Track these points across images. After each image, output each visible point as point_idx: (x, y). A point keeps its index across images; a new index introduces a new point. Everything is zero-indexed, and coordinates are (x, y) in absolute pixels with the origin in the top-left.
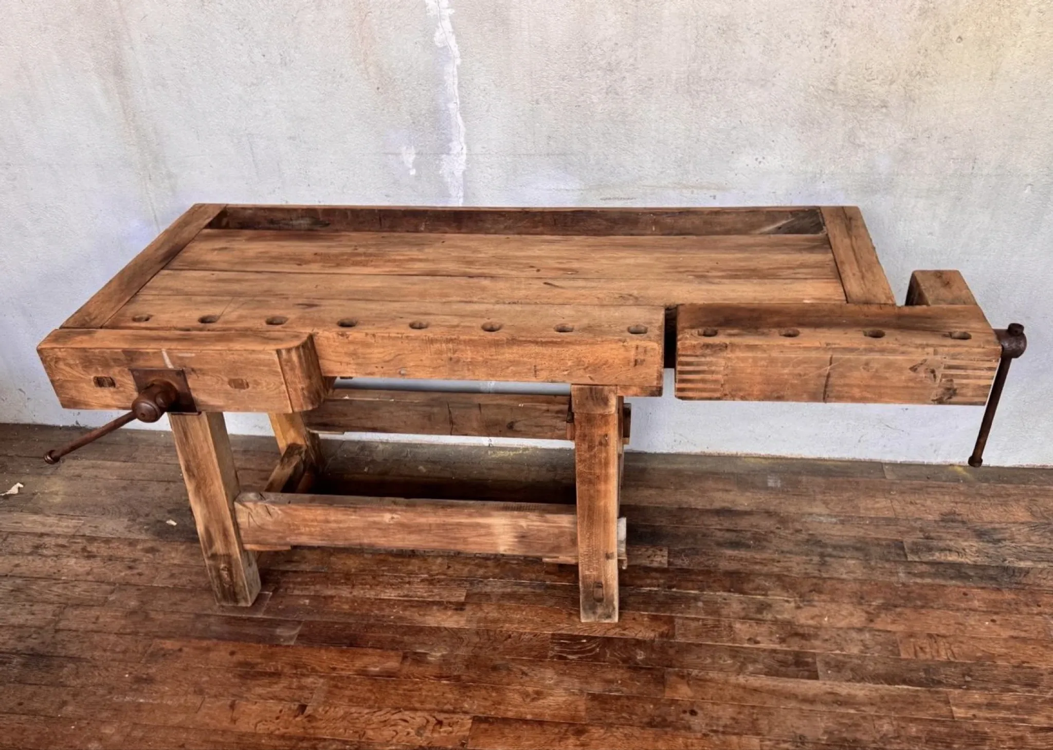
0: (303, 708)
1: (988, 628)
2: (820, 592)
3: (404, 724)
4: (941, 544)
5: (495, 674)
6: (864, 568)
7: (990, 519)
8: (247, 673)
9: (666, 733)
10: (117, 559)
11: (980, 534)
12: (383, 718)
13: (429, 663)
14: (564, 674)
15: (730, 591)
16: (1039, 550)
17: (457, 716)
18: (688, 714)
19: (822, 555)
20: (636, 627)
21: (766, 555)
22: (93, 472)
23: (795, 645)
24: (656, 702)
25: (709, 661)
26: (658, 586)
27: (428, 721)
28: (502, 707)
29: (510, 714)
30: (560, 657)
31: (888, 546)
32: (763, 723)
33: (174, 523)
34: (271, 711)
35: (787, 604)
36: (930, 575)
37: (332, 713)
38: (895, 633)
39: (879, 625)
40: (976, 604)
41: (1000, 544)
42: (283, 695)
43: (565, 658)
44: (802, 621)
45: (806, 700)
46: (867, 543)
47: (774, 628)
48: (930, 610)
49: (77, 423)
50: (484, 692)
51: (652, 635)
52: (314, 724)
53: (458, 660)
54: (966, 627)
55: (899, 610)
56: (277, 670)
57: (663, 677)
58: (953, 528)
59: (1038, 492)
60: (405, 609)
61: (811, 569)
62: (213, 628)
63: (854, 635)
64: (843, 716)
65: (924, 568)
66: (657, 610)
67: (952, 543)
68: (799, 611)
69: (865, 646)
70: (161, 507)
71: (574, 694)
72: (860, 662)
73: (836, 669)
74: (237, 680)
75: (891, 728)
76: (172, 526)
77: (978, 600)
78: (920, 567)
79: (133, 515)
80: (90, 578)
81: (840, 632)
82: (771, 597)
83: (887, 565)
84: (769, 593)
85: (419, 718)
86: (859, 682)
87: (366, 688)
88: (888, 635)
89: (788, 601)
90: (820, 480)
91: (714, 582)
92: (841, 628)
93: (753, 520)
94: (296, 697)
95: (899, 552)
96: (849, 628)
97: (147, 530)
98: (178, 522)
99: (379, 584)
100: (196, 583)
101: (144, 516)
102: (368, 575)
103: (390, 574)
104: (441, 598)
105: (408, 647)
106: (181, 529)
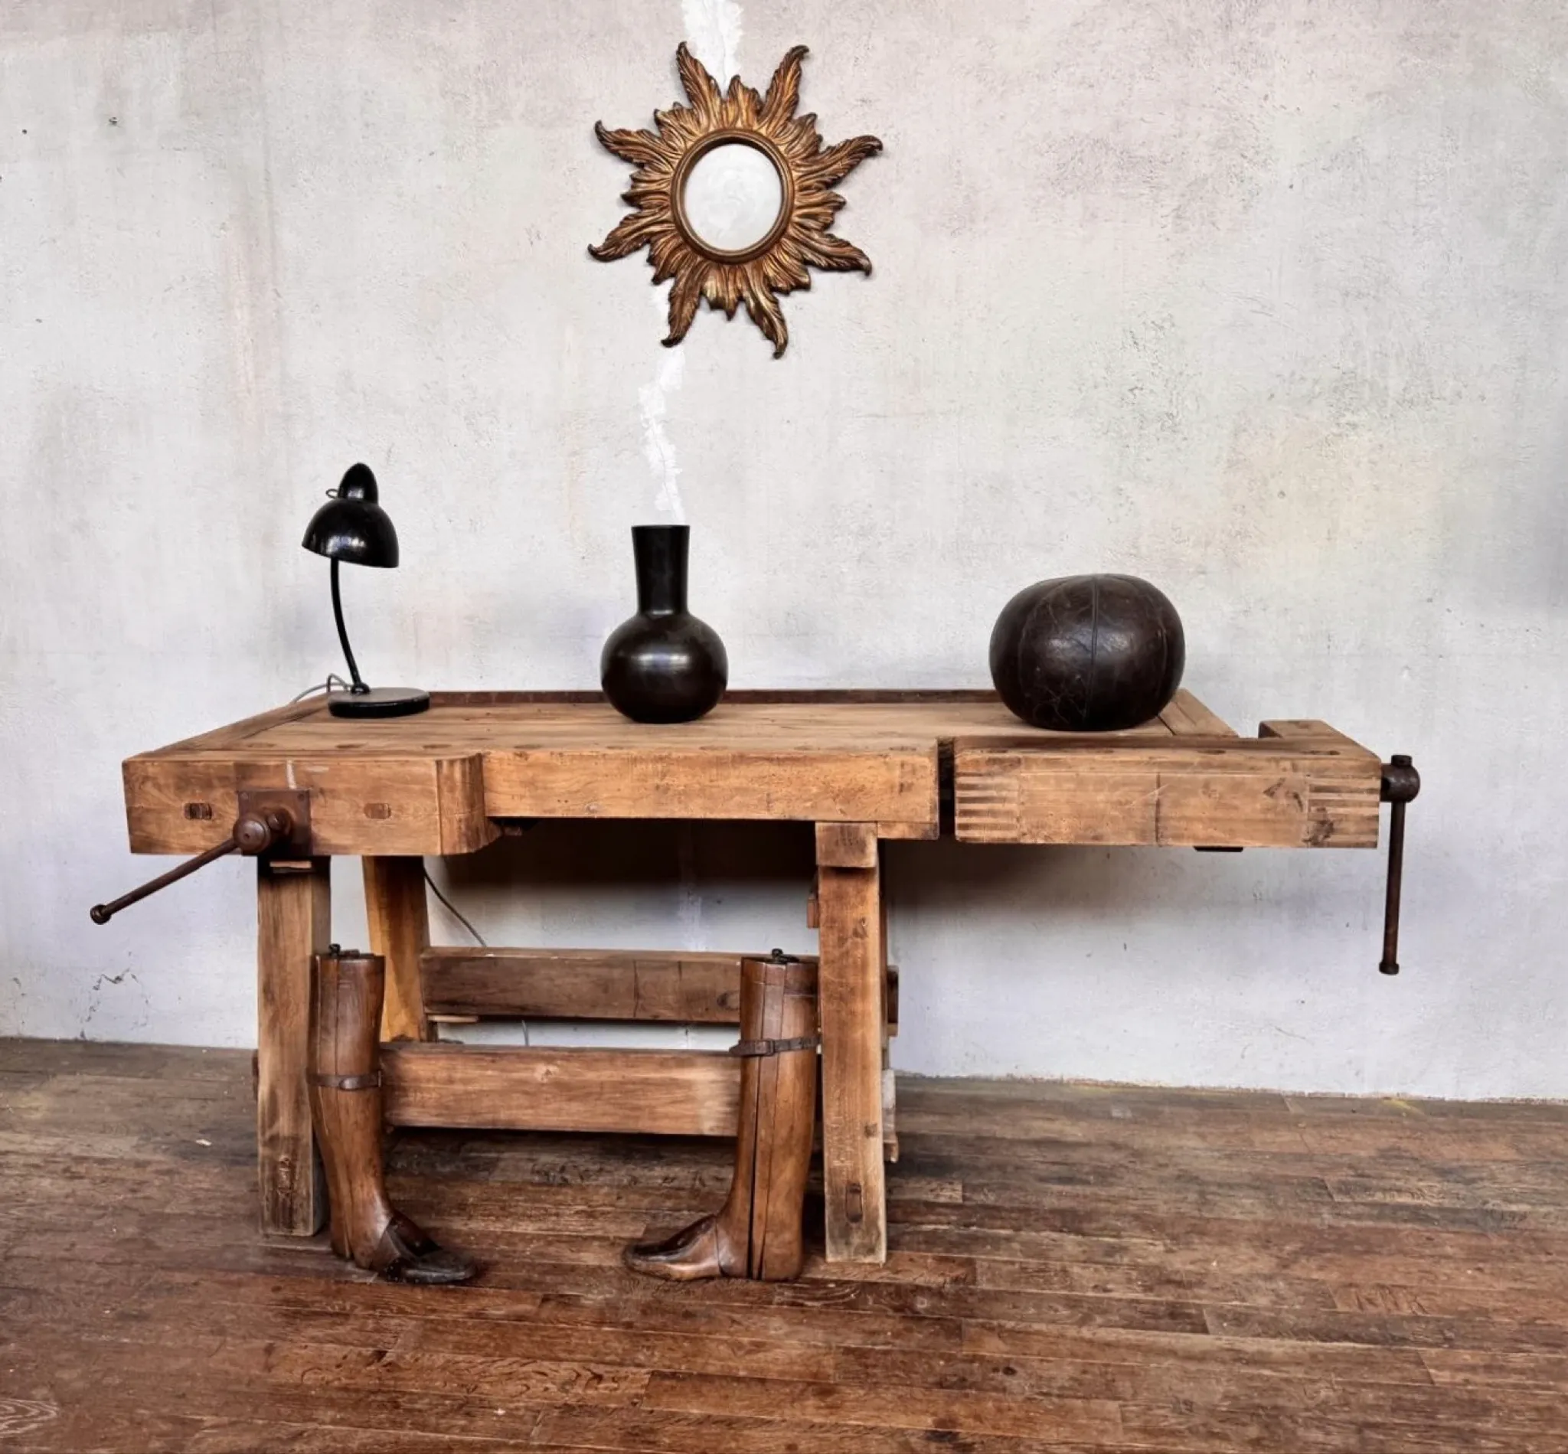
0: (381, 1354)
1: (1470, 1277)
2: (1202, 1233)
3: (539, 1377)
4: (1382, 1184)
5: (688, 1322)
6: (1268, 1207)
7: (1455, 1157)
8: (296, 1312)
9: (967, 1396)
10: (114, 1180)
11: (1444, 1173)
12: (507, 1370)
13: (583, 1306)
14: (801, 1323)
15: (1061, 1231)
16: (1536, 1191)
17: (625, 1369)
18: (1000, 1373)
19: (1202, 1194)
20: (915, 1270)
21: (1116, 1191)
22: (97, 1088)
23: (1169, 1295)
24: (949, 1359)
25: (1032, 1311)
26: (949, 1223)
27: (579, 1375)
28: (700, 1360)
29: (711, 1370)
30: (793, 1304)
31: (1301, 1185)
32: (1124, 1386)
33: (207, 1143)
34: (329, 1357)
35: (1151, 1247)
36: (1371, 1217)
37: (425, 1361)
38: (1323, 1282)
39: (1296, 1271)
40: (1449, 1250)
41: (1476, 1185)
42: (350, 1339)
43: (802, 1305)
44: (1178, 1266)
45: (1189, 1357)
46: (1269, 1182)
47: (1134, 1274)
48: (1377, 1256)
49: (82, 1035)
50: (670, 1342)
51: (941, 1280)
52: (396, 1374)
53: (629, 1304)
54: (1436, 1277)
55: (1328, 1255)
56: (344, 1309)
57: (959, 1327)
58: (1400, 1165)
59: (1523, 1128)
60: (550, 1243)
61: (1185, 1208)
62: (251, 1259)
63: (1261, 1283)
64: (1251, 1378)
65: (1360, 1209)
66: (947, 1251)
67: (1399, 1184)
68: (1170, 1257)
69: (1278, 1295)
70: (190, 1126)
71: (815, 1346)
72: (1272, 1315)
73: (1234, 1322)
74: (279, 1320)
75: (1331, 1393)
76: (204, 1146)
77: (1452, 1246)
78: (1353, 1208)
79: (147, 1132)
80: (70, 1200)
81: (1240, 1282)
82: (1124, 1240)
83: (1303, 1206)
84: (1123, 1233)
85: (565, 1370)
86: (1274, 1337)
87: (482, 1333)
88: (1313, 1284)
89: (1152, 1244)
90: (1191, 1111)
91: (1036, 1220)
92: (1239, 1275)
93: (1094, 1153)
94: (370, 1341)
95: (1318, 1191)
96: (1252, 1275)
97: (165, 1151)
98: (213, 1142)
99: (510, 1215)
100: (231, 1209)
101: (163, 1135)
102: (494, 1205)
103: (528, 1204)
104: (605, 1232)
105: (551, 1288)
106: (217, 1150)
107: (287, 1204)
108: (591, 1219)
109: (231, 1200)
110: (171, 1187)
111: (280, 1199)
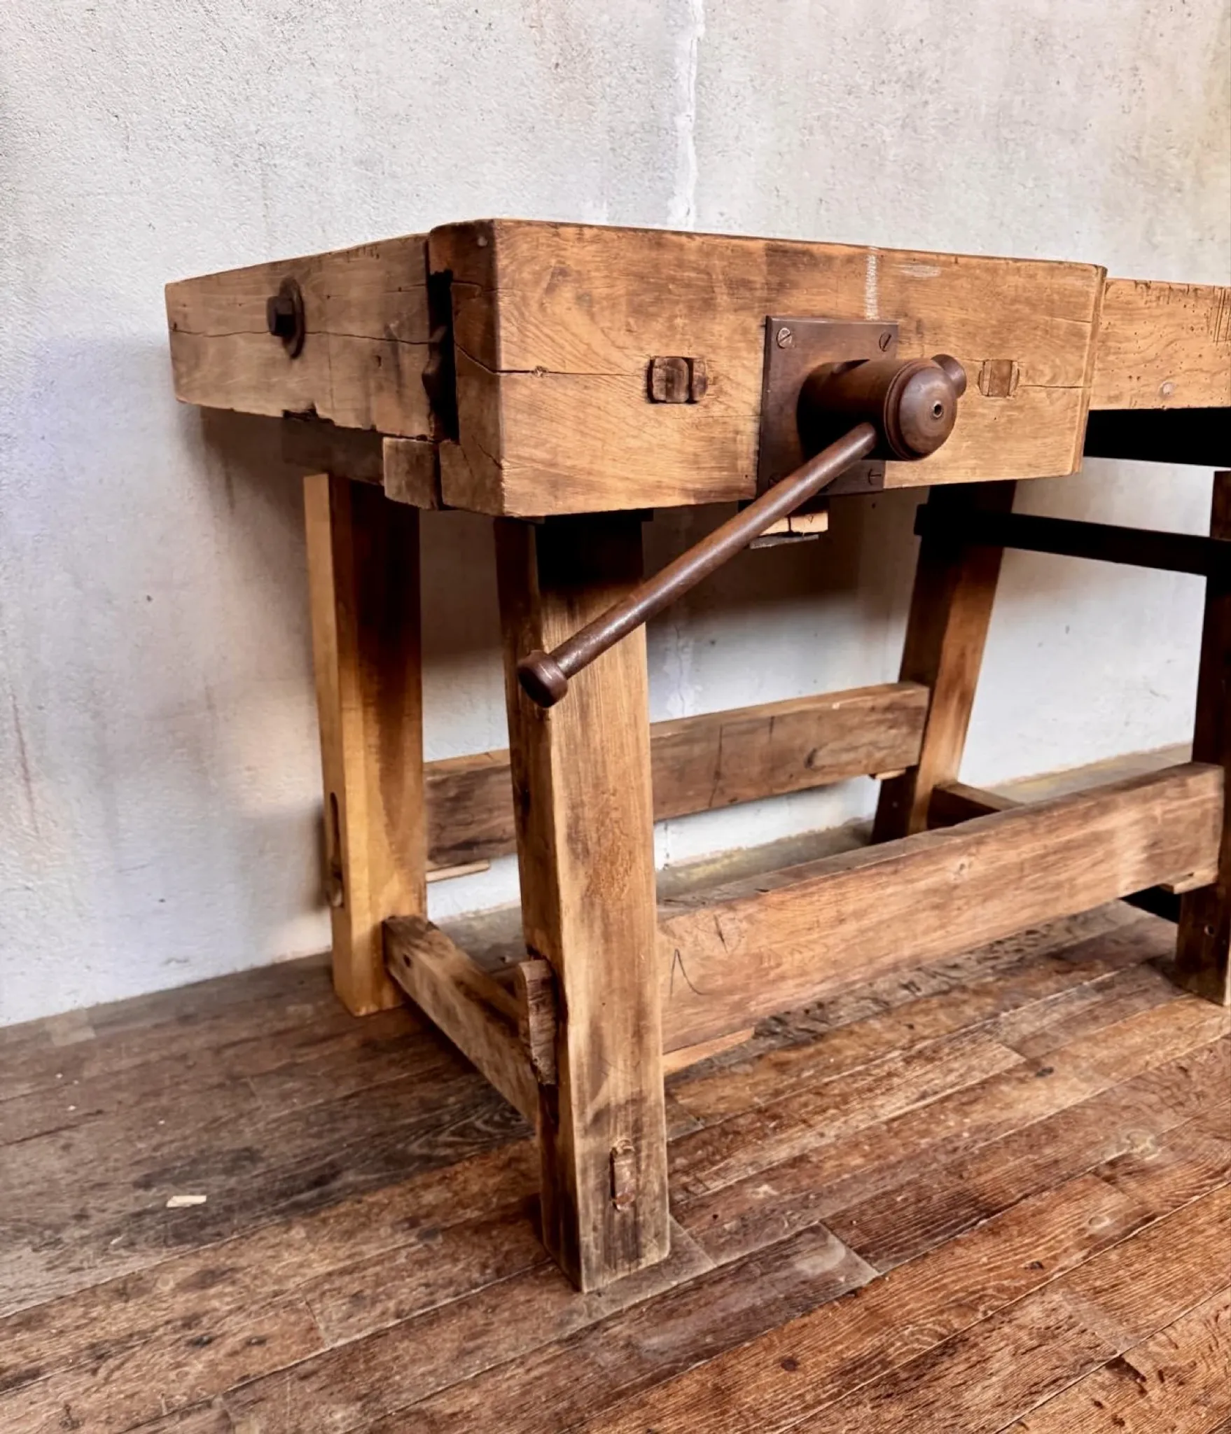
8: (893, 1381)
13: (1158, 1165)
33: (194, 1199)
42: (1042, 1373)
53: (1188, 1137)
56: (939, 1335)
74: (895, 1408)
87: (1152, 1261)
98: (203, 1193)
99: (845, 1098)
100: (451, 1282)
101: (73, 1222)
102: (800, 1095)
103: (835, 1077)
104: (984, 1071)
105: (1081, 1162)
106: (234, 1202)
107: (630, 1220)
108: (937, 1063)
109: (421, 1267)
110: (264, 1299)
111: (617, 1217)
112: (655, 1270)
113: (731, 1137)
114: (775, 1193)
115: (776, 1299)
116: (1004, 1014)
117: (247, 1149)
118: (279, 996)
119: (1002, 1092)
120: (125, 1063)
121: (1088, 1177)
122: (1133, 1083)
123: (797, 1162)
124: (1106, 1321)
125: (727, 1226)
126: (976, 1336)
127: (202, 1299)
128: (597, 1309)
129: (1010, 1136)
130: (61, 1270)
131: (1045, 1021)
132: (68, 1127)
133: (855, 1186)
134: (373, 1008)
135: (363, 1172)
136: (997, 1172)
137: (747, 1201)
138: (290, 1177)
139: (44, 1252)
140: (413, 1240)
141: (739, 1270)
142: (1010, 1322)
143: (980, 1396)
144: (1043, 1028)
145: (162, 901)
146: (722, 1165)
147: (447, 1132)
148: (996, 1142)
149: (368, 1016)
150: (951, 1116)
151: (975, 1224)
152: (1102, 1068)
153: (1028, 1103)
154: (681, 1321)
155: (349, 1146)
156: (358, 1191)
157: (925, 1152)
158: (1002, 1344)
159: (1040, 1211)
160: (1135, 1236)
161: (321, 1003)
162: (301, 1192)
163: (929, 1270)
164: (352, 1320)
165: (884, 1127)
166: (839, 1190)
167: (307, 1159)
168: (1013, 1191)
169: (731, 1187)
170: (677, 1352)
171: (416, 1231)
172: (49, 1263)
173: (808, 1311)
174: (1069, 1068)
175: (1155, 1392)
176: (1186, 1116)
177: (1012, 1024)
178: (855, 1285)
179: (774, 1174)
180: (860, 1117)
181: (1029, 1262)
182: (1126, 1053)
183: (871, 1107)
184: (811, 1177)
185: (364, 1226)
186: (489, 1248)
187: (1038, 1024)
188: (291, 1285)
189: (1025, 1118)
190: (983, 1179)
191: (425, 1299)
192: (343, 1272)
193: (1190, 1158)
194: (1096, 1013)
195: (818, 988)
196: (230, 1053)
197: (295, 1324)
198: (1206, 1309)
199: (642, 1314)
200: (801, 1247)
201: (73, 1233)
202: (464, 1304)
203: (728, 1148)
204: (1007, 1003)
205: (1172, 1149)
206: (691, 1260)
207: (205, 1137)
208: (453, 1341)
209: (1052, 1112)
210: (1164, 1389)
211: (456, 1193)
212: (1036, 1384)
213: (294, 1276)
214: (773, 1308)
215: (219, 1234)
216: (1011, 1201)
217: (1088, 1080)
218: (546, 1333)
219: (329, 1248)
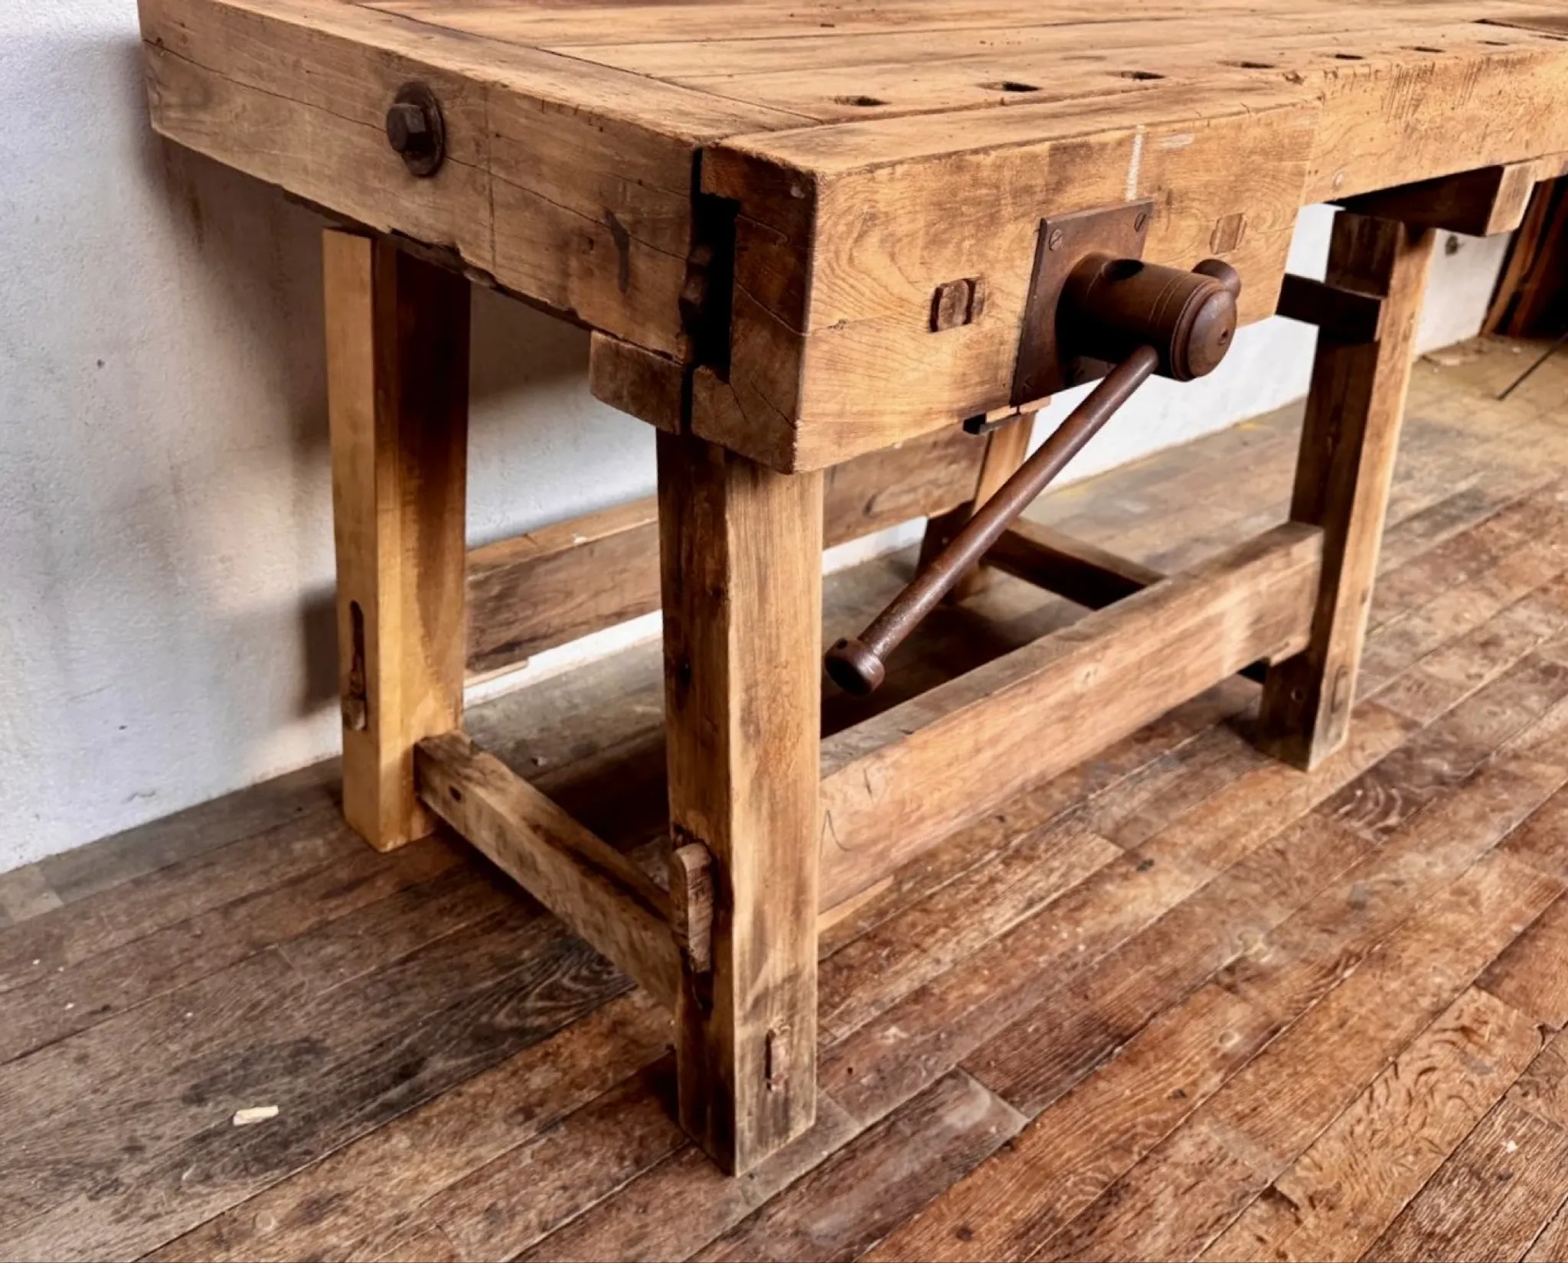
8: (1068, 1238)
23: (1507, 657)
30: (1385, 831)
33: (266, 1112)
39: (1506, 596)
43: (1391, 828)
44: (1459, 630)
47: (1460, 651)
51: (1397, 734)
53: (1298, 932)
56: (1099, 1182)
57: (1504, 772)
60: (1074, 921)
68: (1436, 621)
98: (271, 1103)
99: (952, 914)
100: (589, 1182)
101: (126, 1157)
102: (904, 914)
103: (937, 888)
104: (1085, 868)
105: (1199, 971)
106: (312, 1110)
107: (781, 1098)
108: (1037, 863)
109: (552, 1168)
110: (387, 1227)
111: (770, 1097)
112: (802, 1141)
113: (845, 973)
114: (904, 1035)
115: (933, 1163)
116: (1092, 796)
117: (306, 1040)
118: (275, 829)
119: (1107, 892)
120: (115, 938)
121: (1210, 987)
122: (1234, 872)
123: (920, 994)
124: (1254, 1149)
125: (864, 1081)
126: (1137, 1179)
127: (316, 1236)
128: (754, 1195)
129: (1124, 946)
130: (134, 1219)
131: (1135, 802)
132: (74, 1033)
133: (983, 1019)
134: (401, 841)
135: (450, 1057)
136: (1121, 989)
137: (879, 1048)
138: (368, 1071)
139: (104, 1200)
140: (532, 1134)
141: (888, 1130)
142: (1165, 1160)
143: (1153, 1244)
144: (1133, 810)
145: (122, 728)
146: (843, 1007)
147: (532, 997)
148: (1112, 954)
149: (395, 850)
150: (1063, 925)
151: (1111, 1052)
152: (1203, 857)
153: (1136, 904)
154: (844, 1198)
155: (426, 1023)
156: (455, 1081)
157: (1044, 971)
158: (1162, 1185)
159: (1170, 1033)
160: (1265, 1052)
161: (332, 836)
162: (386, 1089)
163: (1076, 1110)
164: (493, 1241)
165: (999, 946)
166: (969, 1025)
167: (381, 1045)
168: (1140, 1009)
169: (858, 1034)
170: (848, 1234)
171: (534, 1122)
172: (116, 1212)
173: (969, 1172)
174: (1168, 858)
175: (1310, 1221)
176: (1291, 907)
177: (1102, 808)
178: (1008, 1135)
179: (900, 1013)
180: (973, 935)
181: (1170, 1091)
182: (1222, 836)
183: (981, 922)
184: (937, 1012)
185: (473, 1124)
186: (620, 1135)
187: (1128, 806)
188: (412, 1205)
189: (1135, 922)
190: (1109, 998)
191: (568, 1205)
192: (466, 1182)
193: (1303, 955)
194: (1184, 788)
195: (952, 824)
196: (241, 912)
197: (432, 1252)
198: (1341, 1126)
199: (802, 1196)
200: (942, 1098)
201: (130, 1172)
202: (610, 1206)
203: (845, 987)
204: (1093, 781)
205: (1284, 947)
206: (836, 1125)
207: (249, 1029)
208: (611, 1250)
209: (1161, 911)
210: (1317, 1216)
211: (565, 1072)
212: (1201, 1226)
213: (413, 1194)
214: (933, 1172)
215: (307, 1153)
216: (1141, 1022)
217: (1190, 871)
218: (707, 1228)
219: (442, 1156)
